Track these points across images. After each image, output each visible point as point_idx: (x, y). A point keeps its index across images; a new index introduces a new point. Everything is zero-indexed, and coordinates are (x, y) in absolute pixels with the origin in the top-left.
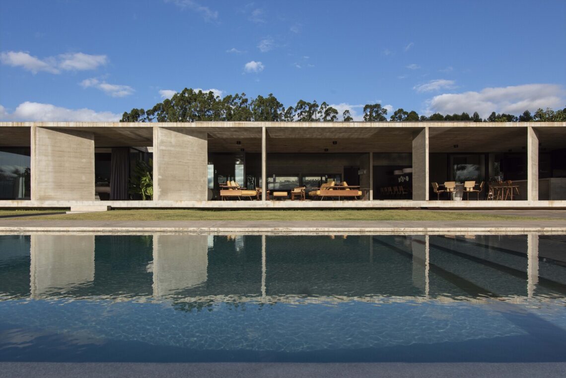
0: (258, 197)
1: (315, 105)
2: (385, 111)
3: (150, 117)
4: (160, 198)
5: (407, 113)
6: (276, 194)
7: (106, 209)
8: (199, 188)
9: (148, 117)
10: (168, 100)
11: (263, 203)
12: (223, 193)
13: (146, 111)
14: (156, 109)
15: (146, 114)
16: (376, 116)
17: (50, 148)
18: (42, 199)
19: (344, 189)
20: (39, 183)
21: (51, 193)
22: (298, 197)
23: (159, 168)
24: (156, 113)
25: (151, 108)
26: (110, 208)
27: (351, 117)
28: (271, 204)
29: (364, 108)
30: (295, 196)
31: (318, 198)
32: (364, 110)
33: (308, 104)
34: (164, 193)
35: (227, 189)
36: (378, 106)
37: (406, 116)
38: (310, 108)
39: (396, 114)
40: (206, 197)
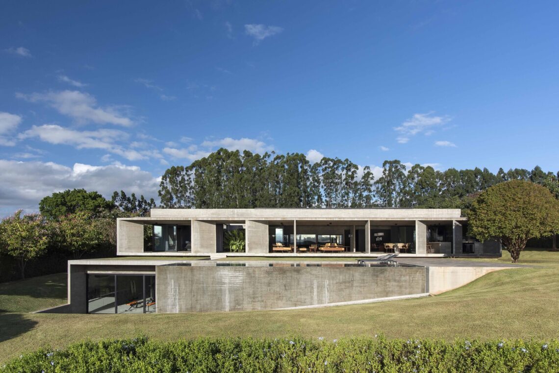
0: (292, 251)
1: (339, 161)
2: (404, 167)
3: (188, 173)
4: (249, 252)
5: (424, 167)
6: (301, 249)
7: (226, 257)
8: (265, 247)
9: (186, 173)
10: (204, 158)
11: (295, 254)
12: (274, 249)
13: (185, 167)
14: (193, 166)
15: (185, 170)
16: (395, 171)
17: (199, 229)
18: (196, 252)
19: (335, 247)
20: (195, 245)
21: (199, 249)
22: (313, 251)
23: (248, 239)
24: (194, 169)
25: (189, 164)
26: (227, 257)
27: (371, 172)
28: (299, 255)
29: (383, 164)
30: (312, 250)
31: (322, 252)
32: (384, 166)
33: (332, 160)
34: (250, 249)
35: (276, 247)
36: (397, 162)
37: (422, 170)
38: (334, 164)
39: (413, 168)
40: (268, 252)
